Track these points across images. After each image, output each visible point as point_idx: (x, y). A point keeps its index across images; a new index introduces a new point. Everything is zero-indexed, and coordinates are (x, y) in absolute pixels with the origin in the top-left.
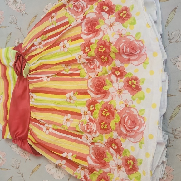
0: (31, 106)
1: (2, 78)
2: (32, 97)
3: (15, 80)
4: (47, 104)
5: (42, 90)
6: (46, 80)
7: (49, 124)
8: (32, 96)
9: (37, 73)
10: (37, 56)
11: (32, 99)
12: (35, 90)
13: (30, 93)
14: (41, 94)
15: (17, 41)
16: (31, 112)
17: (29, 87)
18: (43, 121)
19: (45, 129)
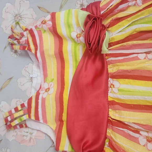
0: (110, 99)
1: (54, 56)
2: (112, 86)
3: (76, 60)
4: (146, 97)
5: (135, 74)
6: (145, 58)
7: (148, 132)
8: (112, 84)
9: (125, 47)
10: (129, 19)
11: (113, 89)
12: (120, 74)
13: (110, 79)
14: (131, 81)
15: (79, 3)
16: (110, 110)
17: (107, 69)
18: (136, 127)
19: (143, 141)
